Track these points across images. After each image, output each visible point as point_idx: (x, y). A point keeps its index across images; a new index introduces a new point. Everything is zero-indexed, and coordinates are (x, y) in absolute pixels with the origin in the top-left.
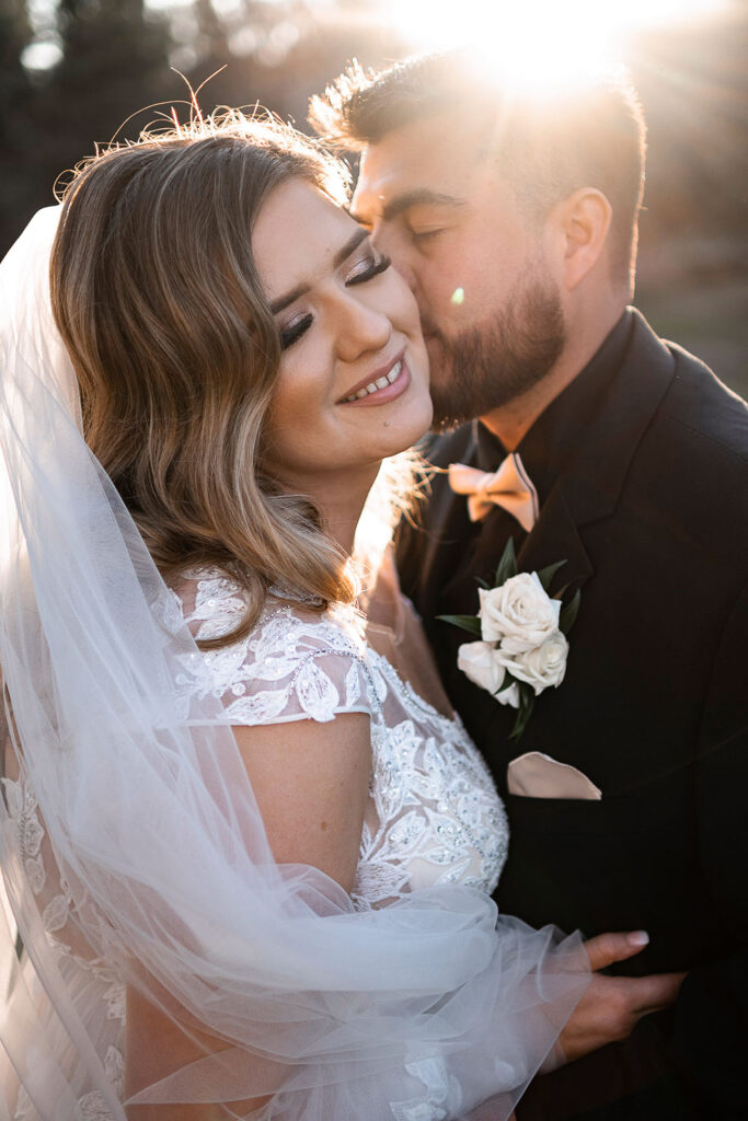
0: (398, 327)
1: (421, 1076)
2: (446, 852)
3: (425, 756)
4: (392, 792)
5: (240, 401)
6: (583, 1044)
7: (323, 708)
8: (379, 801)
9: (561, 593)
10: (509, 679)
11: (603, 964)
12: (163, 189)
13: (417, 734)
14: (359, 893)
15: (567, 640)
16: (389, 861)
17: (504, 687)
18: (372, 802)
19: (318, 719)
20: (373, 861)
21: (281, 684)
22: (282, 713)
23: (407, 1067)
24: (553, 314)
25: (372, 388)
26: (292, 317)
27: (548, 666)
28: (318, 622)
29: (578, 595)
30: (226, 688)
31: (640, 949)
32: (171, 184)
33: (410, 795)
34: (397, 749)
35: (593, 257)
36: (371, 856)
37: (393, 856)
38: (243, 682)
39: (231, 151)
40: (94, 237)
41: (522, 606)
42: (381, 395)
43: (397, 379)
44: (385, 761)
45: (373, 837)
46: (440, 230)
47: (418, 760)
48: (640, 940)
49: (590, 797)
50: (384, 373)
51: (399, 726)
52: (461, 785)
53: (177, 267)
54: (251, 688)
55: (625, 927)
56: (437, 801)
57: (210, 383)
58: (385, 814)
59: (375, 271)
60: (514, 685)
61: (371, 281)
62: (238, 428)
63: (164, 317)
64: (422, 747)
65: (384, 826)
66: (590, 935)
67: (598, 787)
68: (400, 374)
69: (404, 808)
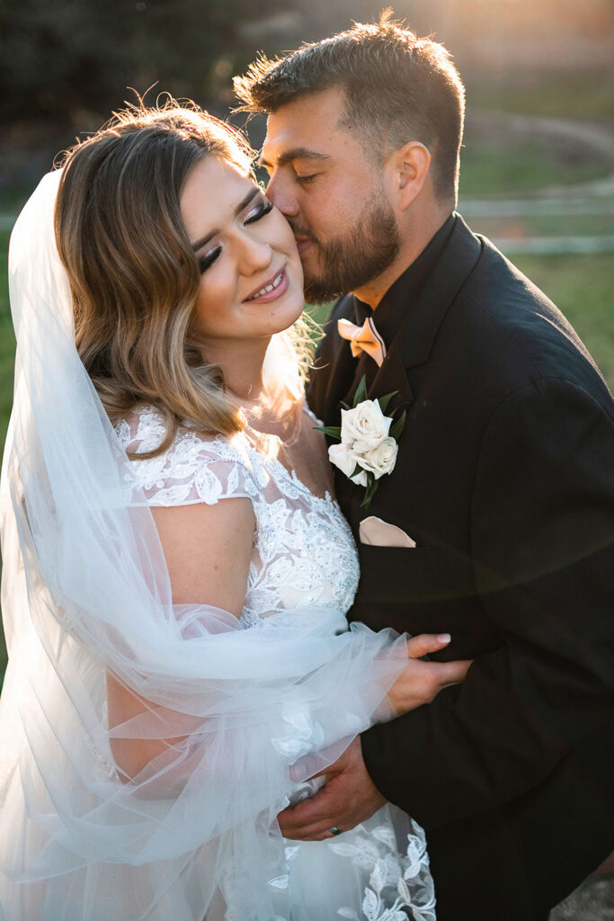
0: (275, 249)
1: (293, 722)
2: (306, 583)
3: (293, 521)
4: (269, 545)
5: (174, 307)
6: (409, 705)
7: (211, 495)
8: (261, 550)
9: (392, 414)
10: (358, 469)
11: (420, 654)
12: (123, 171)
13: (288, 507)
14: (250, 608)
15: (397, 443)
16: (269, 588)
17: (355, 473)
18: (258, 551)
19: (208, 502)
20: (258, 588)
21: (186, 481)
22: (186, 499)
23: (284, 718)
24: (389, 229)
25: (263, 292)
26: (208, 251)
27: (384, 459)
28: (212, 441)
29: (404, 414)
30: (152, 484)
31: (444, 646)
32: (128, 169)
33: (281, 546)
34: (273, 519)
35: (419, 188)
36: (257, 584)
37: (271, 585)
38: (163, 480)
39: (166, 142)
40: (80, 203)
41: (366, 421)
42: (269, 296)
43: (279, 285)
44: (264, 526)
45: (258, 574)
46: (314, 176)
47: (288, 524)
48: (446, 639)
49: (408, 546)
50: (270, 283)
51: (276, 503)
52: (319, 540)
53: (133, 225)
54: (168, 484)
55: (436, 631)
56: (300, 550)
57: (156, 297)
58: (265, 559)
59: (264, 211)
60: (363, 472)
61: (260, 221)
62: (173, 324)
63: (124, 253)
64: (291, 516)
65: (265, 566)
66: (414, 634)
67: (413, 539)
68: (281, 282)
69: (277, 555)
